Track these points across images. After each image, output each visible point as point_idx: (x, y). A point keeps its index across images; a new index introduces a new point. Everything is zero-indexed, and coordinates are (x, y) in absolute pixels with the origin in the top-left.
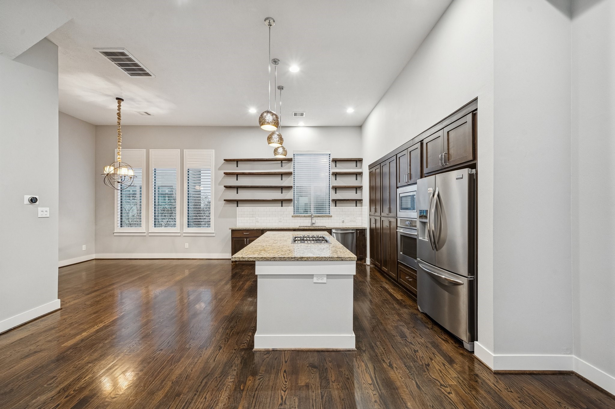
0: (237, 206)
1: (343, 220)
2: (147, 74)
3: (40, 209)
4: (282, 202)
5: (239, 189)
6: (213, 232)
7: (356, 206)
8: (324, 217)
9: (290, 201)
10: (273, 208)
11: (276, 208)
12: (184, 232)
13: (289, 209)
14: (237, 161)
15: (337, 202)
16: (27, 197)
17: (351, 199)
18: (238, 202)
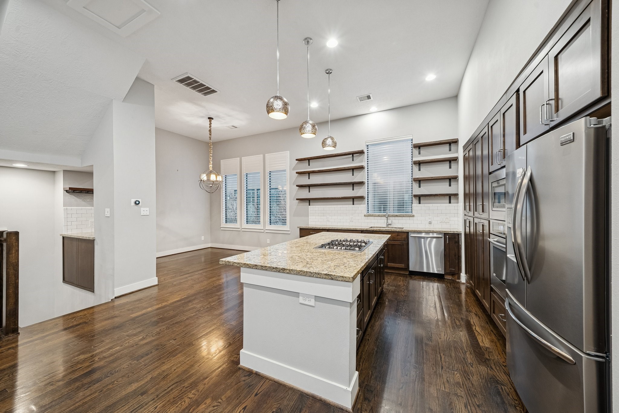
0: (309, 205)
1: (430, 220)
2: (214, 91)
3: (142, 209)
4: (353, 199)
5: (310, 188)
6: (289, 230)
7: (450, 202)
8: (404, 216)
9: (361, 198)
10: (344, 206)
11: (347, 207)
12: (266, 229)
13: (361, 207)
14: (309, 159)
15: (421, 198)
16: (133, 201)
17: (440, 194)
18: (309, 201)
